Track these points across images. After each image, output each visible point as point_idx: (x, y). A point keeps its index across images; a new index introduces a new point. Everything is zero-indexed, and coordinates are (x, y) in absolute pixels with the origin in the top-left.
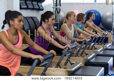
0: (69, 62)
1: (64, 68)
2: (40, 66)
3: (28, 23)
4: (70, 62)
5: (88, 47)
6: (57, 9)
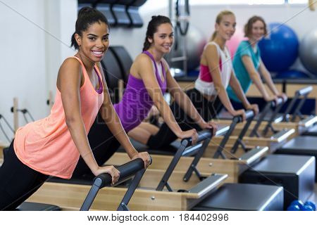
0: (194, 173)
4: (198, 174)
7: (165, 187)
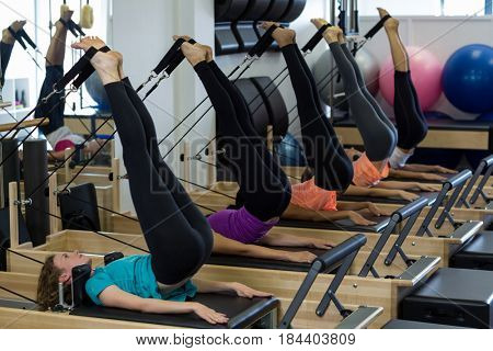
1: (387, 277)
4: (403, 256)
5: (461, 199)
7: (370, 273)
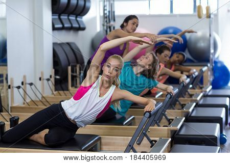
0: (164, 117)
2: (124, 123)
3: (63, 52)
4: (166, 117)
6: (110, 27)
